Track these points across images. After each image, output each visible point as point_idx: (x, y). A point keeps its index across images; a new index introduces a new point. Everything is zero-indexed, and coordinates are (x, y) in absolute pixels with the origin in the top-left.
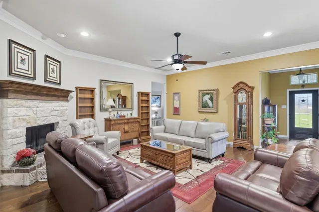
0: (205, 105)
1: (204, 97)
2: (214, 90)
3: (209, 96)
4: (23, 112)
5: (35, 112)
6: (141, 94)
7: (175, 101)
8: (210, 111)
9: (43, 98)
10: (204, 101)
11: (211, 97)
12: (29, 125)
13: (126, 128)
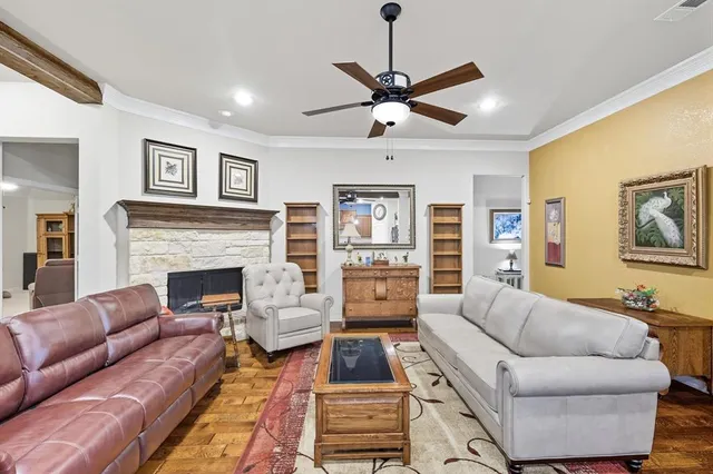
0: (646, 237)
1: (646, 205)
2: (684, 175)
3: (666, 202)
4: (161, 247)
5: (188, 249)
6: (438, 209)
7: (550, 225)
8: (668, 260)
9: (204, 225)
10: (644, 218)
11: (674, 203)
12: (175, 270)
13: (381, 289)
